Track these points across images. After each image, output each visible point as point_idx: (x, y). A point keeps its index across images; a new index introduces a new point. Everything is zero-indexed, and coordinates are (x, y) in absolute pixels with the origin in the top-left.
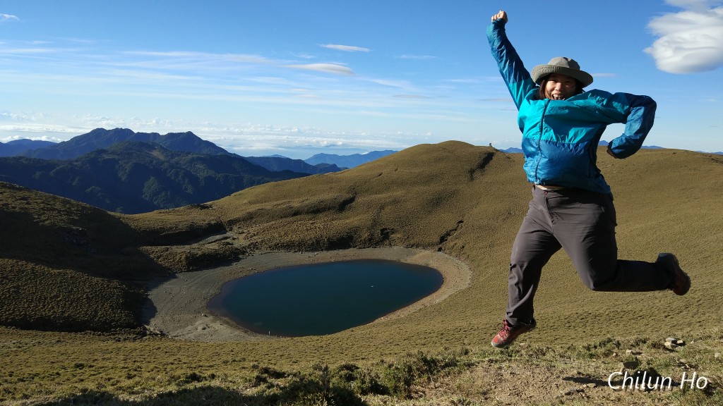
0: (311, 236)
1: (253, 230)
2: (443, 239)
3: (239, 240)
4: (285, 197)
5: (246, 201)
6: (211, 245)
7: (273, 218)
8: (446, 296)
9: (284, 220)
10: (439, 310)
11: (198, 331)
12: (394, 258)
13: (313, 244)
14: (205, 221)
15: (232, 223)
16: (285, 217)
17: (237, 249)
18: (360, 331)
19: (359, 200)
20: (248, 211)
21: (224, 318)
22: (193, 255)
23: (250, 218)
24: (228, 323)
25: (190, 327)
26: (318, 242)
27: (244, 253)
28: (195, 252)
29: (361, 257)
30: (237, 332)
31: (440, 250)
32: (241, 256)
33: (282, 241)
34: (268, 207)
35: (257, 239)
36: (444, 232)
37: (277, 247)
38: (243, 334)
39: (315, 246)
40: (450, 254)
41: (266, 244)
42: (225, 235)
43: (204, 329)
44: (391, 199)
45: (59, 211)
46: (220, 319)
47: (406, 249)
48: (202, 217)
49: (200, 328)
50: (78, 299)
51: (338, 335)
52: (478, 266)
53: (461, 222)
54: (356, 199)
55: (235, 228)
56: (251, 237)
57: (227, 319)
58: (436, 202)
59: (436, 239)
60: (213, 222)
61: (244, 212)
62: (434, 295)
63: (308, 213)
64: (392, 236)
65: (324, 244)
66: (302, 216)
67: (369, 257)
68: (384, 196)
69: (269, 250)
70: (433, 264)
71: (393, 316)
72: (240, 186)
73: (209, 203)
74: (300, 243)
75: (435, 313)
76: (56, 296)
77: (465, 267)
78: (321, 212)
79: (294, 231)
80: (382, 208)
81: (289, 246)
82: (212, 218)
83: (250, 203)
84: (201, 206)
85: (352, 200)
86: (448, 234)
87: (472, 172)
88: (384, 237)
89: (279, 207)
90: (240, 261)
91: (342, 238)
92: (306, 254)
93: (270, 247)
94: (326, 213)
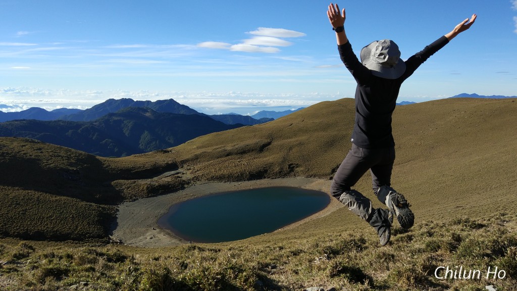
0: (236, 171)
1: (196, 167)
3: (186, 174)
4: (222, 143)
5: (195, 147)
6: (166, 178)
7: (212, 158)
9: (219, 159)
11: (147, 239)
12: (296, 186)
13: (238, 176)
14: (164, 161)
15: (183, 162)
16: (221, 157)
17: (184, 181)
19: (275, 143)
20: (195, 153)
21: (167, 231)
22: (152, 186)
23: (196, 158)
24: (169, 234)
25: (141, 238)
26: (242, 175)
27: (188, 183)
28: (154, 183)
29: (272, 185)
30: (173, 241)
32: (186, 186)
33: (217, 174)
34: (209, 151)
35: (200, 173)
36: (335, 166)
37: (212, 179)
38: (178, 242)
39: (240, 178)
41: (205, 177)
42: (177, 171)
43: (151, 238)
44: (298, 143)
45: (62, 157)
46: (164, 231)
47: (306, 179)
48: (163, 158)
49: (149, 238)
50: (66, 218)
54: (272, 144)
55: (185, 166)
56: (196, 172)
57: (169, 231)
58: (331, 143)
59: (329, 171)
60: (170, 162)
61: (193, 155)
63: (237, 154)
64: (298, 169)
65: (246, 176)
66: (233, 156)
67: (282, 185)
68: (293, 140)
69: (206, 182)
70: (325, 189)
71: (287, 228)
73: (170, 149)
74: (229, 176)
76: (51, 216)
78: (247, 153)
79: (226, 167)
80: (291, 149)
81: (221, 178)
82: (170, 159)
83: (198, 148)
84: (164, 151)
85: (269, 144)
88: (291, 170)
89: (217, 150)
90: (185, 189)
91: (260, 171)
92: (233, 184)
93: (208, 179)
94: (250, 154)
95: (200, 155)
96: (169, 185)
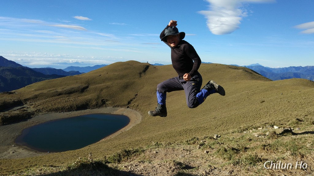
0: (68, 104)
1: (38, 103)
2: (129, 103)
3: (30, 108)
4: (54, 87)
5: (33, 90)
6: (15, 111)
7: (48, 97)
8: (131, 127)
9: (54, 98)
10: (129, 133)
11: (10, 154)
12: (108, 112)
13: (69, 108)
14: (11, 100)
15: (26, 100)
16: (54, 96)
17: (29, 113)
18: (93, 146)
19: (91, 87)
20: (35, 94)
21: (24, 147)
22: (6, 117)
23: (36, 97)
24: (26, 149)
25: (5, 153)
26: (71, 107)
27: (33, 114)
28: (7, 115)
29: (92, 113)
30: (31, 153)
31: (128, 107)
32: (32, 116)
33: (53, 108)
34: (45, 92)
35: (40, 107)
36: (129, 100)
37: (50, 111)
38: (34, 153)
39: (70, 109)
40: (132, 109)
41: (45, 109)
42: (22, 106)
43: (13, 153)
44: (106, 86)
46: (22, 147)
47: (113, 108)
48: (10, 98)
49: (11, 152)
51: (83, 149)
52: (144, 113)
53: (137, 95)
54: (89, 87)
55: (28, 103)
56: (37, 106)
57: (26, 147)
58: (126, 87)
59: (126, 103)
60: (16, 100)
61: (33, 95)
62: (126, 127)
63: (66, 94)
64: (107, 102)
65: (74, 108)
66: (63, 96)
67: (96, 113)
68: (102, 85)
69: (46, 113)
70: (125, 114)
71: (108, 138)
72: (30, 82)
73: (13, 91)
74: (62, 108)
75: (127, 135)
77: (139, 114)
78: (72, 93)
79: (59, 103)
80: (102, 90)
81: (57, 110)
82: (16, 98)
83: (36, 90)
84: (9, 93)
85: (87, 87)
86: (131, 100)
87: (140, 74)
88: (103, 103)
89: (51, 92)
90: (32, 118)
91: (83, 105)
92: (66, 113)
93: (47, 111)
94: (75, 94)
95: (39, 95)
96: (19, 116)
